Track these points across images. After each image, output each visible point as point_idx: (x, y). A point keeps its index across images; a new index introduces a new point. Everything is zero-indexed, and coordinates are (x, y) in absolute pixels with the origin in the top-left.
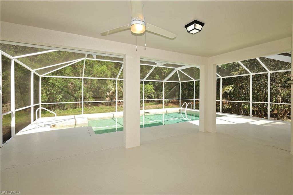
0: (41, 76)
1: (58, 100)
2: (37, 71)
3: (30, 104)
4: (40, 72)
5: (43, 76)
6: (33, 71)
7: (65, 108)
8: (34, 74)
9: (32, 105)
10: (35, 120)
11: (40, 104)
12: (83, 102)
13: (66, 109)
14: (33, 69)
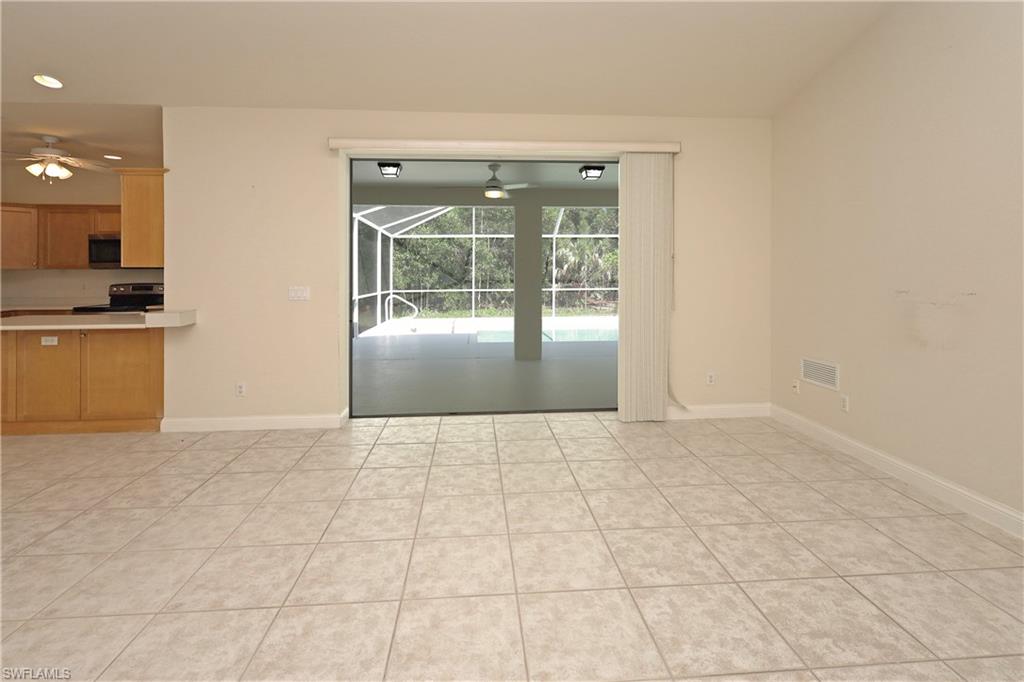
0: (392, 236)
1: (428, 286)
2: (386, 229)
3: (375, 291)
4: (392, 230)
5: (397, 235)
6: (381, 230)
7: (444, 308)
8: (383, 235)
9: (379, 293)
10: (383, 320)
11: (391, 291)
12: (473, 290)
13: (447, 310)
14: (380, 225)
